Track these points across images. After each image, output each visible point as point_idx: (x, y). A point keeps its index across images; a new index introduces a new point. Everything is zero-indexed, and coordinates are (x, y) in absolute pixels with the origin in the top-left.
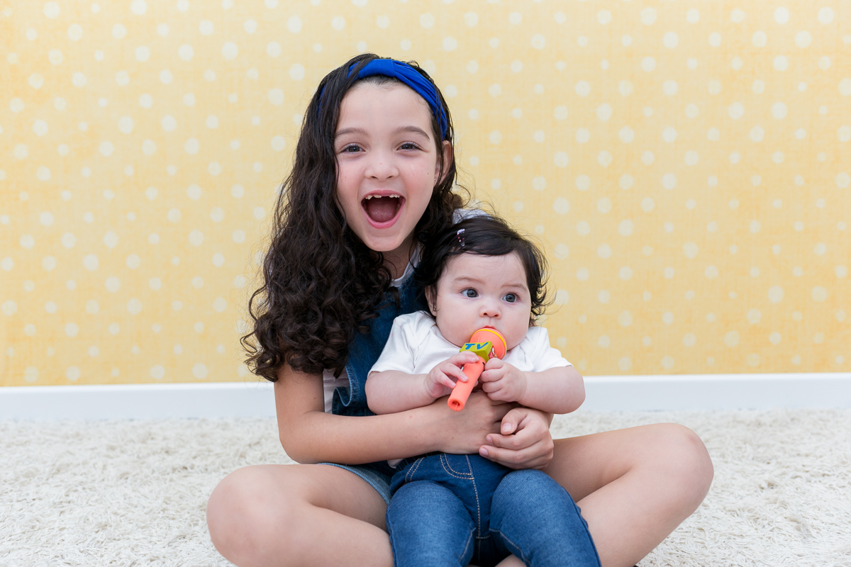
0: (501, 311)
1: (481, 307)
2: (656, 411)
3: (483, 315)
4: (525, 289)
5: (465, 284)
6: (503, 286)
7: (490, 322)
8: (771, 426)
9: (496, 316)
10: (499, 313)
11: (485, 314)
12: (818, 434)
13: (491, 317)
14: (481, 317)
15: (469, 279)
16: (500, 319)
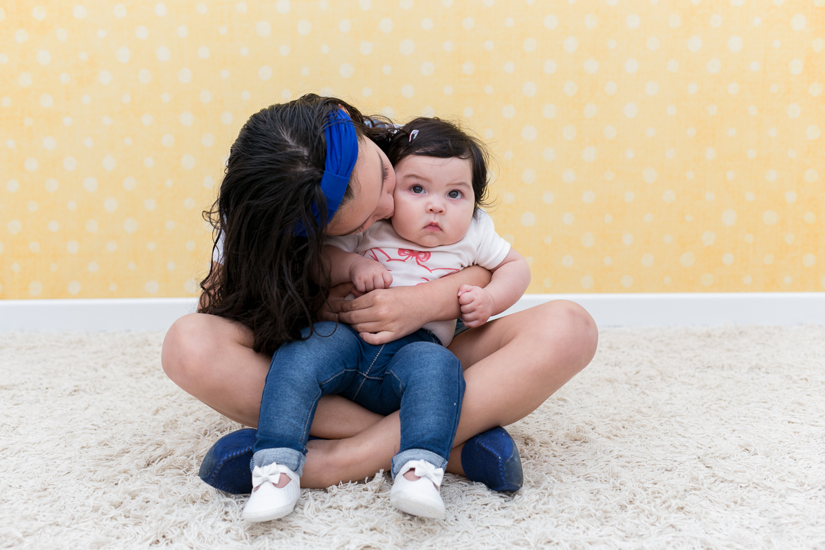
0: (445, 207)
1: (428, 204)
2: (615, 326)
3: (429, 211)
4: (468, 186)
5: (413, 181)
6: (448, 185)
7: (435, 219)
8: (720, 337)
9: (441, 212)
10: (443, 209)
11: (431, 210)
12: (763, 344)
13: (436, 213)
14: (427, 212)
15: (417, 177)
16: (444, 215)
